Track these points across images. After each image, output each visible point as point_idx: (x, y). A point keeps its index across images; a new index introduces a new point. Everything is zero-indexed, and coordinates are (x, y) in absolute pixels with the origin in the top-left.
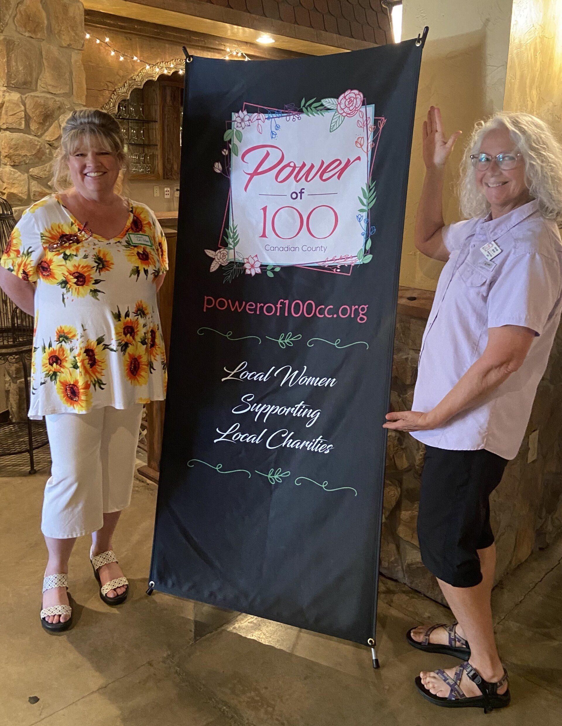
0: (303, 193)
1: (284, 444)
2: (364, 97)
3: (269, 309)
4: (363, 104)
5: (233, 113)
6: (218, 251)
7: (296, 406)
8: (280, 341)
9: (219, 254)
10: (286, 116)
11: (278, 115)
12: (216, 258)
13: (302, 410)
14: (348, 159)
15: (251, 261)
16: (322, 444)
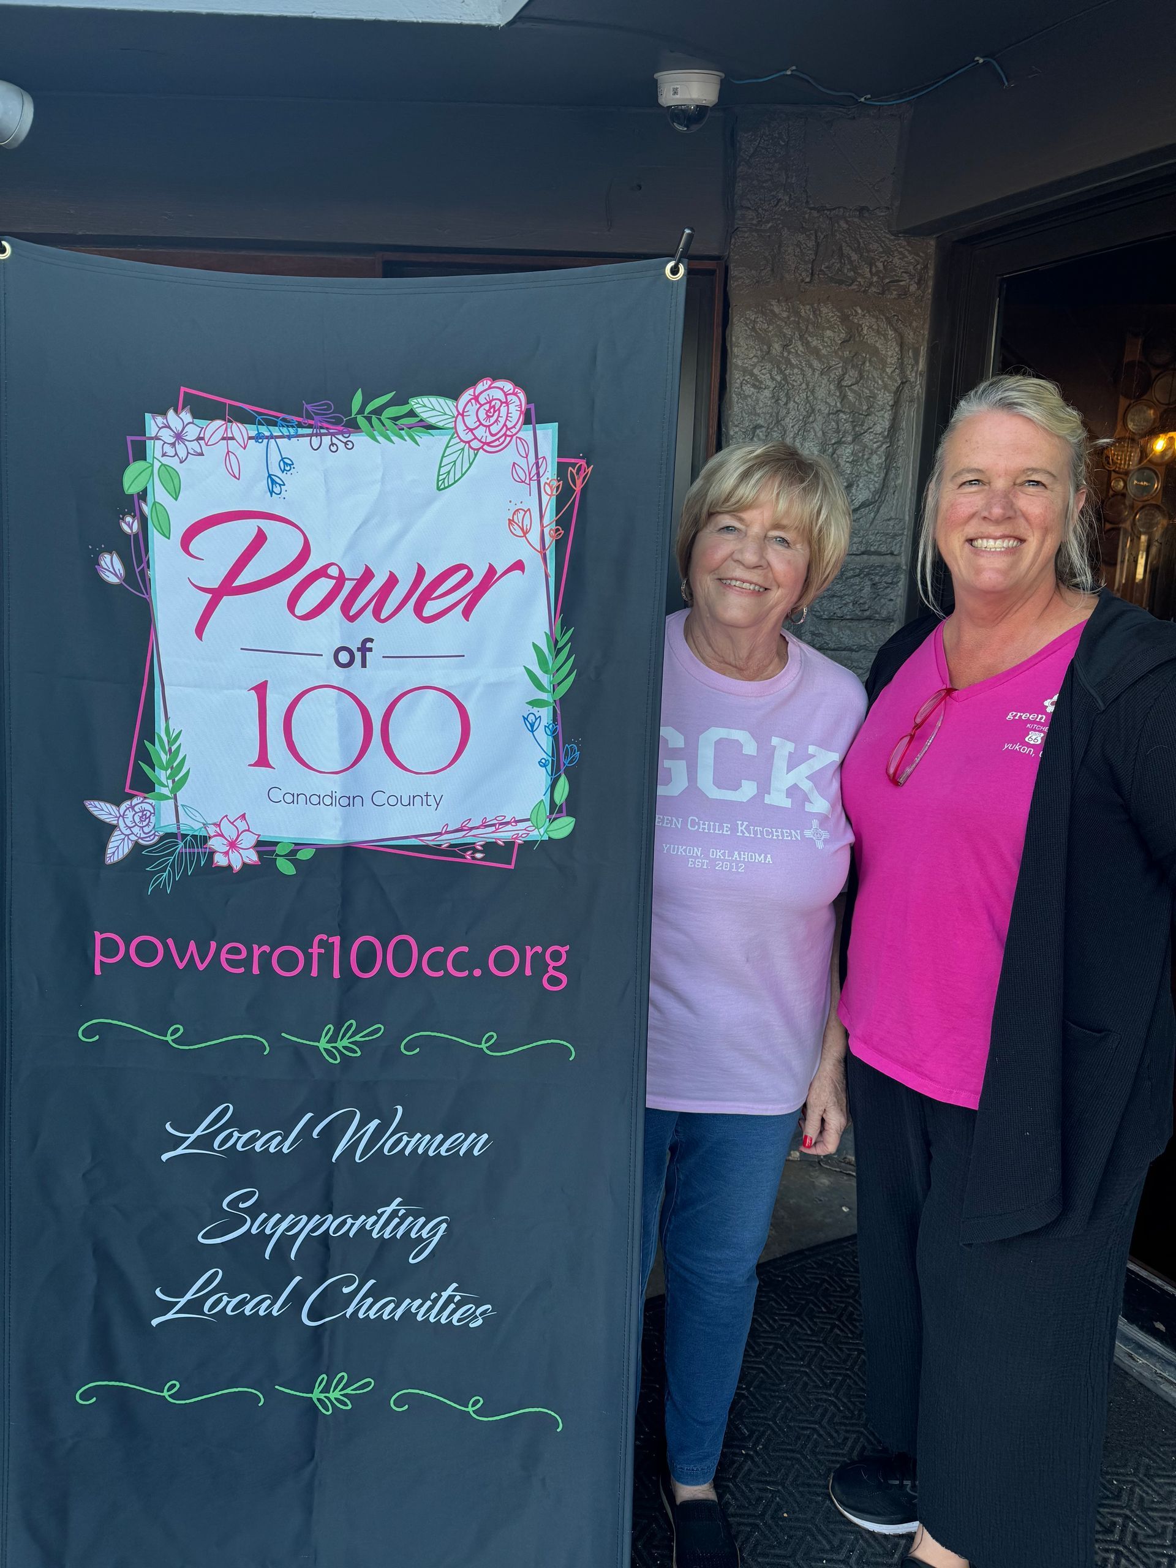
0: (370, 650)
1: (349, 1311)
2: (528, 402)
3: (289, 961)
4: (527, 421)
5: (148, 416)
6: (127, 804)
7: (379, 1211)
8: (323, 1044)
9: (130, 814)
10: (311, 435)
11: (285, 431)
12: (121, 825)
13: (396, 1220)
14: (491, 565)
15: (229, 832)
16: (459, 1305)
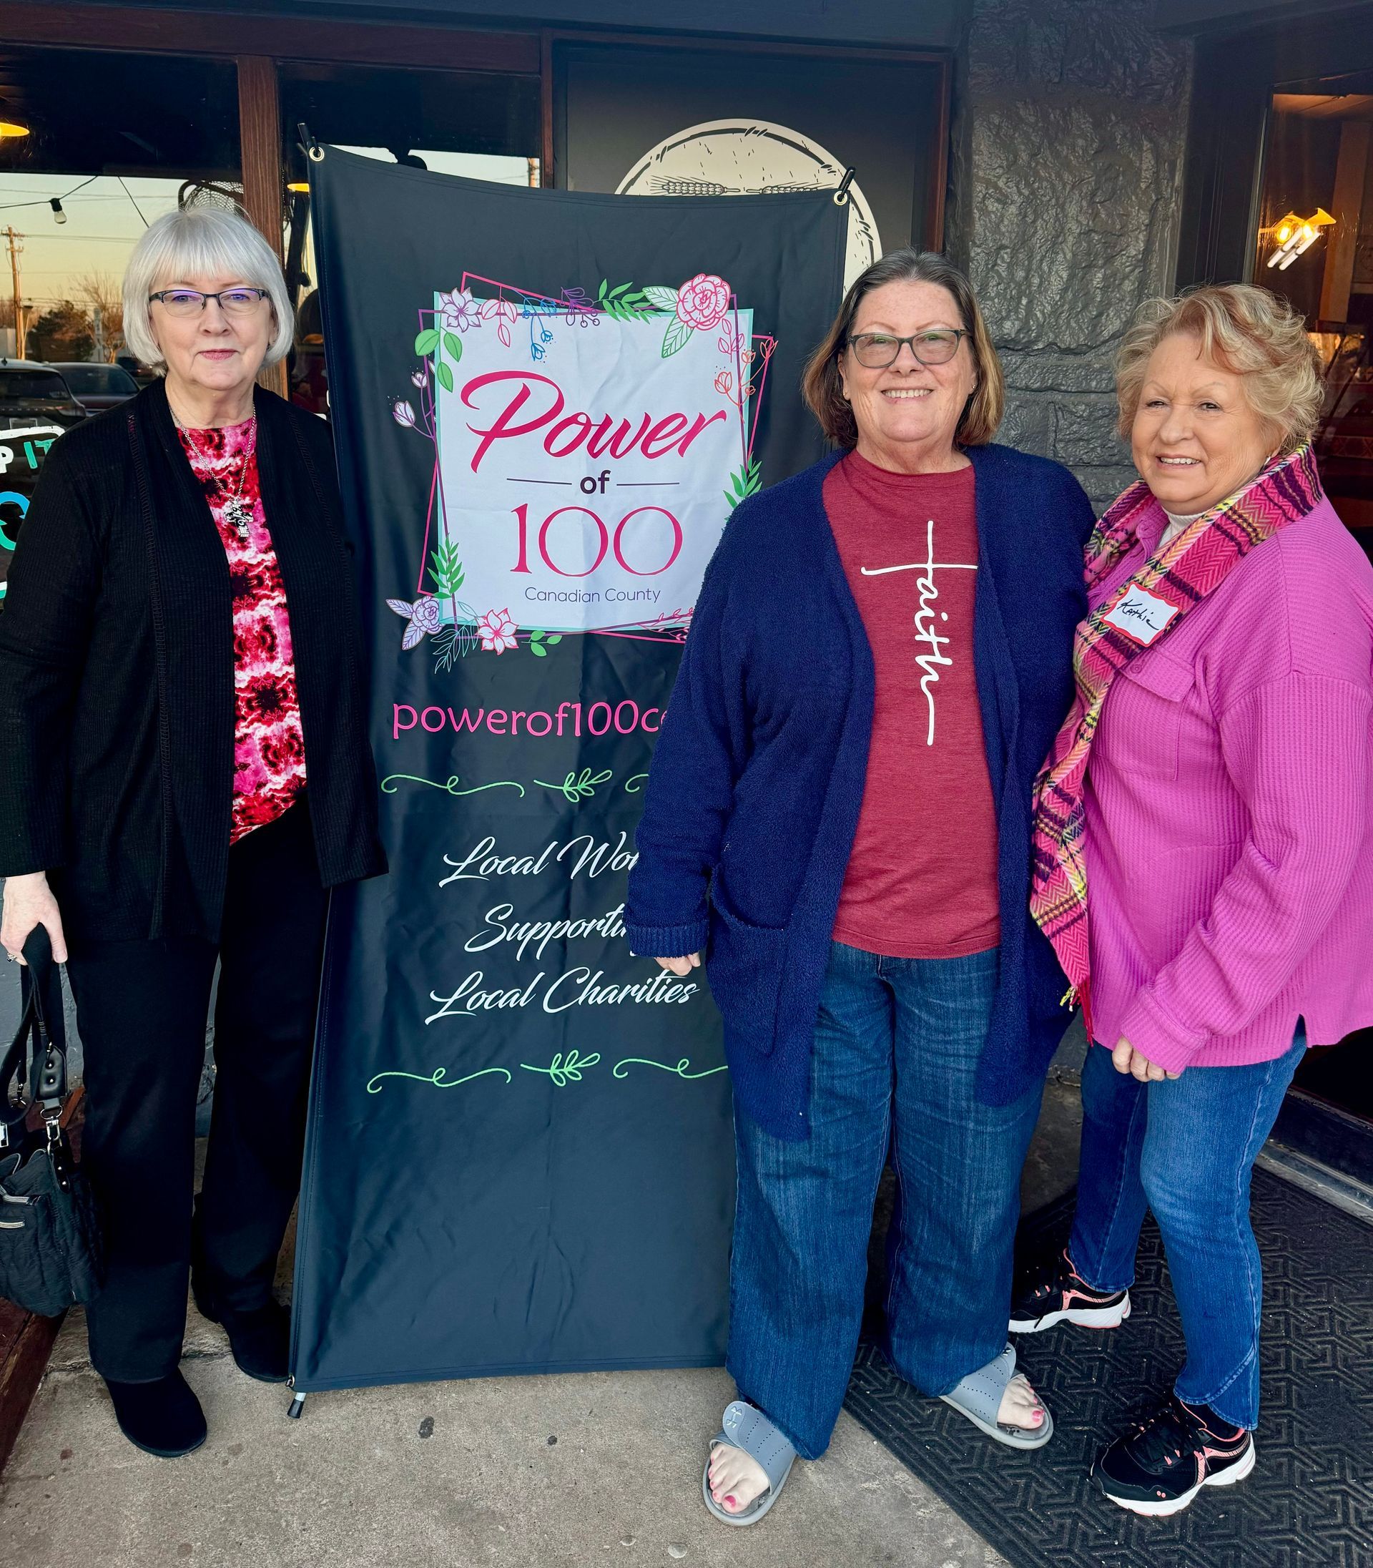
0: (608, 479)
1: (581, 999)
2: (732, 293)
3: (539, 724)
4: (731, 307)
5: (436, 294)
6: (418, 602)
7: (607, 915)
8: (566, 788)
9: (421, 610)
10: (567, 314)
11: (546, 310)
12: (414, 619)
14: (701, 415)
15: (495, 623)
16: (670, 986)
